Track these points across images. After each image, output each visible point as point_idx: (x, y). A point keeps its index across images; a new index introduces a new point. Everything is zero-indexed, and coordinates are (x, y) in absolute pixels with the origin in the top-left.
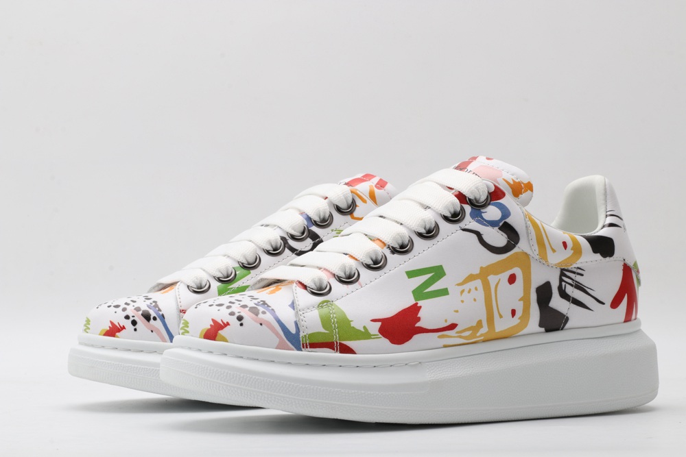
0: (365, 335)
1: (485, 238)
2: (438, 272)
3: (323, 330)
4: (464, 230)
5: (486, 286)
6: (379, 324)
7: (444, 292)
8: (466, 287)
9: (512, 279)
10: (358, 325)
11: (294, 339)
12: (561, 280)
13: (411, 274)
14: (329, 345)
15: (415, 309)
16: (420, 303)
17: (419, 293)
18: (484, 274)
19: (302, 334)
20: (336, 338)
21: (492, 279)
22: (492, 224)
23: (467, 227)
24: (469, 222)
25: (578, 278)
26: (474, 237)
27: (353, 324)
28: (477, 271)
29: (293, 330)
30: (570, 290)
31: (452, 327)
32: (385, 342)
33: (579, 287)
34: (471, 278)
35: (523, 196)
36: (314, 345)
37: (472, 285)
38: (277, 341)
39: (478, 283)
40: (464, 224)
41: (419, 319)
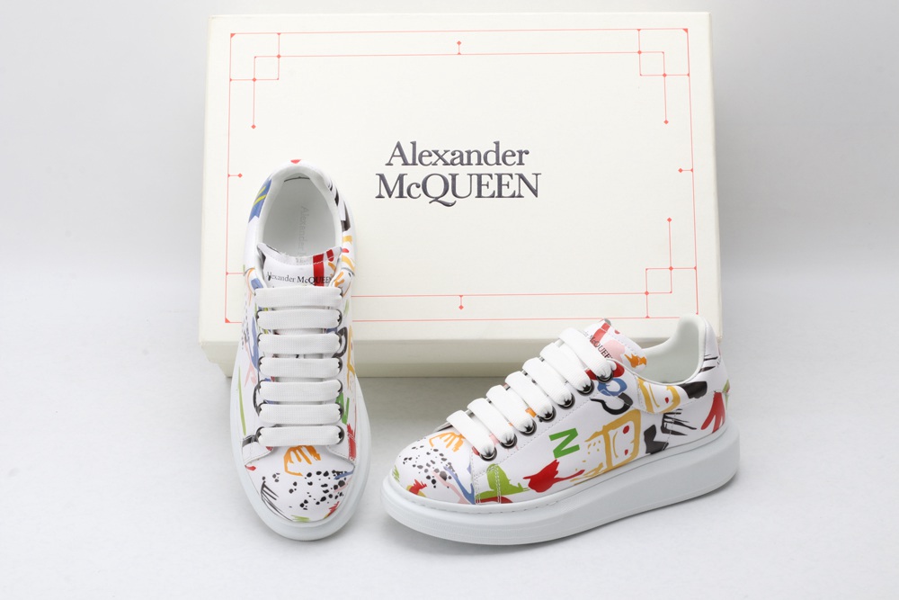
0: (519, 489)
1: (608, 405)
2: (572, 434)
3: (490, 490)
4: (592, 400)
5: (607, 439)
6: (529, 480)
7: (576, 448)
8: (592, 442)
9: (626, 430)
10: (514, 483)
11: (470, 497)
12: (663, 421)
13: (553, 437)
14: (495, 499)
15: (555, 464)
16: (559, 460)
17: (559, 452)
18: (606, 431)
19: (475, 494)
20: (499, 494)
21: (611, 433)
22: (613, 394)
23: (595, 398)
24: (597, 394)
25: (677, 417)
26: (600, 404)
27: (510, 483)
28: (600, 429)
29: (470, 491)
30: (670, 427)
31: (581, 472)
32: (533, 492)
33: (677, 422)
34: (596, 434)
35: (639, 367)
36: (483, 501)
37: (596, 439)
38: (459, 499)
39: (601, 437)
40: (592, 396)
41: (557, 472)
